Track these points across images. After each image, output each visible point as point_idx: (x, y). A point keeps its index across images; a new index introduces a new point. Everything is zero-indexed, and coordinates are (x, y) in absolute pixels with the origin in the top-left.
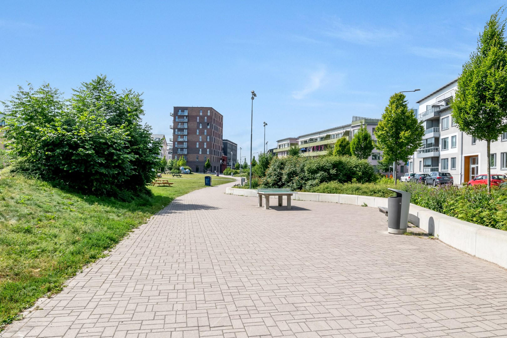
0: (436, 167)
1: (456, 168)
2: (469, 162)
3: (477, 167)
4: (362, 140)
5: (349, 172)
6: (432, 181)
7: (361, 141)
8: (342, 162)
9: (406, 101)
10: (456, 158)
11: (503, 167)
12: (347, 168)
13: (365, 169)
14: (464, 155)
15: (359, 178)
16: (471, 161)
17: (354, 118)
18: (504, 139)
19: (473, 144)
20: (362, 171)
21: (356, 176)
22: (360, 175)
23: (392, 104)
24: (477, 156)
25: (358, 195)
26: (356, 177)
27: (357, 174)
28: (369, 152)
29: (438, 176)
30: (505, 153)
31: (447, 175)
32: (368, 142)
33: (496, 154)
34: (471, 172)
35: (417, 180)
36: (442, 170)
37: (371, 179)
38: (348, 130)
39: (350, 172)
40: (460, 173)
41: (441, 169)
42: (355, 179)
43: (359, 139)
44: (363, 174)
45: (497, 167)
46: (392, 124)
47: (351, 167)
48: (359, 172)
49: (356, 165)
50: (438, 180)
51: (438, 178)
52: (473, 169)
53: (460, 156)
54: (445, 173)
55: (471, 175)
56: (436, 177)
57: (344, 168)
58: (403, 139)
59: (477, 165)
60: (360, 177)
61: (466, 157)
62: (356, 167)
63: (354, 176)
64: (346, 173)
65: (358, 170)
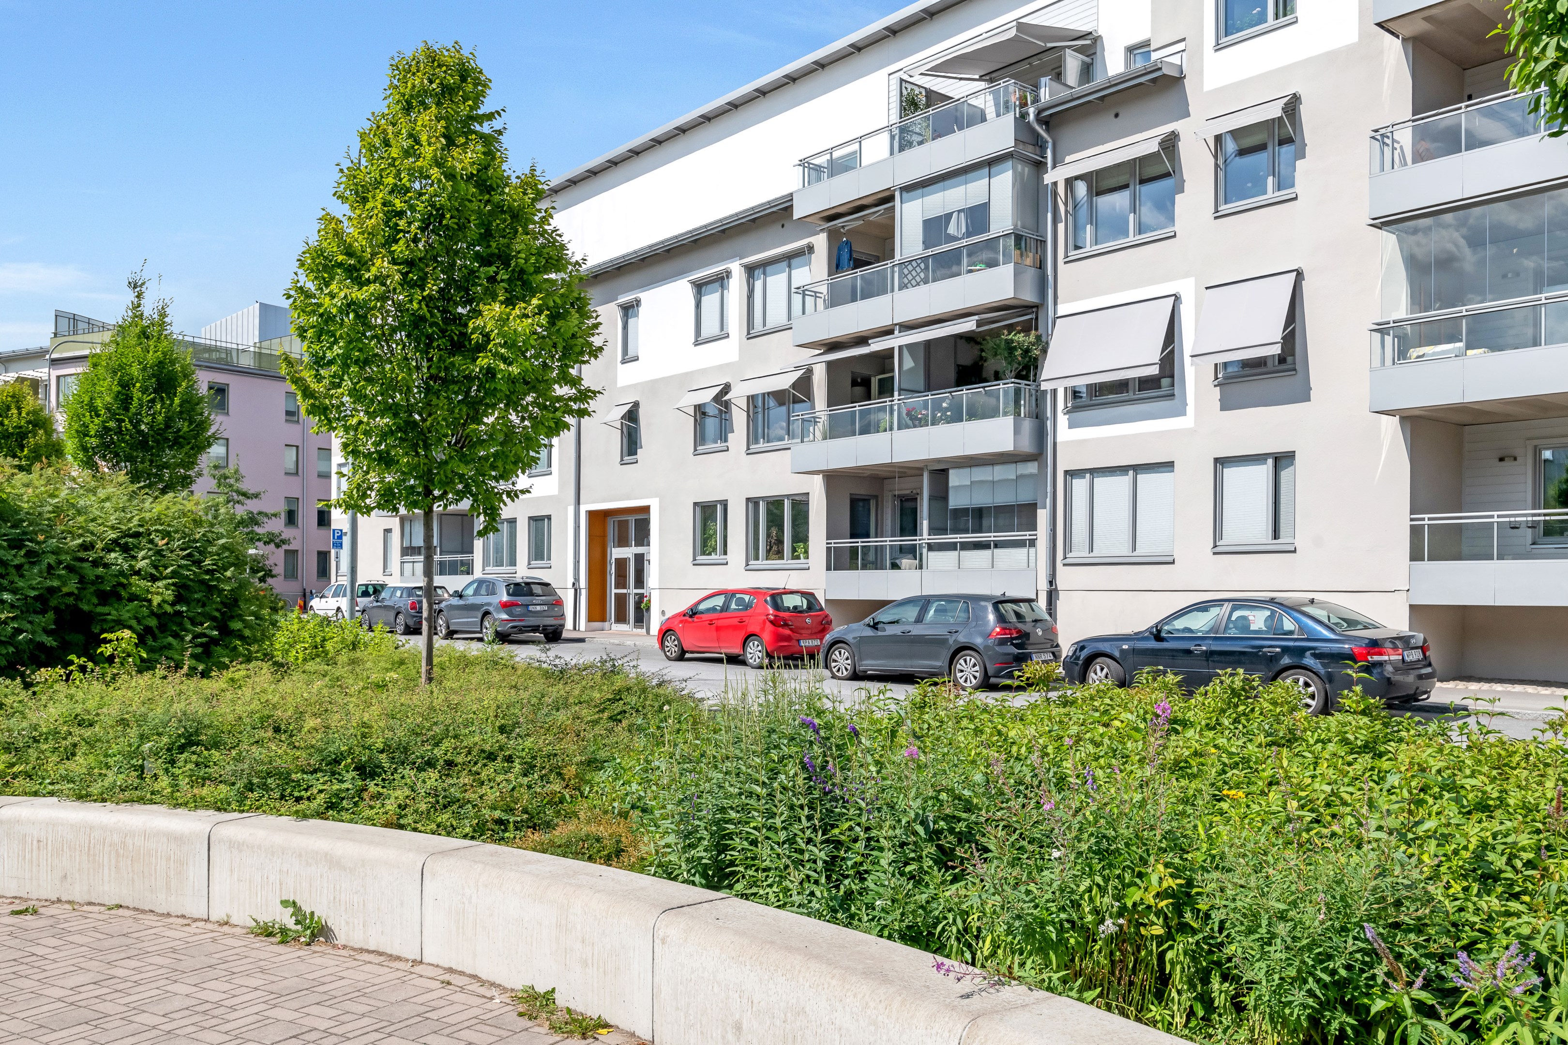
0: (459, 557)
1: (553, 562)
2: (604, 536)
3: (640, 559)
4: (144, 390)
5: (72, 586)
6: (478, 620)
7: (136, 394)
8: (17, 510)
9: (490, 116)
10: (549, 517)
11: (757, 558)
12: (56, 552)
13: (198, 563)
14: (584, 508)
15: (153, 622)
16: (611, 531)
17: (64, 324)
18: (757, 442)
19: (627, 459)
20: (174, 574)
21: (126, 611)
22: (156, 600)
23: (408, 108)
24: (646, 509)
25: (198, 803)
26: (126, 615)
27: (133, 598)
28: (182, 465)
29: (505, 598)
30: (763, 498)
31: (537, 589)
32: (177, 401)
33: (725, 504)
34: (612, 579)
35: (398, 613)
36: (489, 569)
37: (236, 625)
38: (30, 374)
39: (82, 580)
40: (571, 580)
41: (486, 563)
42: (127, 634)
43: (126, 385)
44: (179, 599)
45: (729, 557)
46: (415, 240)
47: (87, 547)
48: (154, 579)
49: (127, 534)
50: (505, 616)
51: (505, 606)
52: (621, 564)
53: (571, 510)
54: (527, 584)
55: (614, 591)
56: (495, 600)
57: (30, 553)
58: (496, 355)
59: (640, 550)
60: (160, 616)
61: (593, 515)
62: (126, 549)
63: (112, 612)
64: (52, 590)
65: (141, 564)
